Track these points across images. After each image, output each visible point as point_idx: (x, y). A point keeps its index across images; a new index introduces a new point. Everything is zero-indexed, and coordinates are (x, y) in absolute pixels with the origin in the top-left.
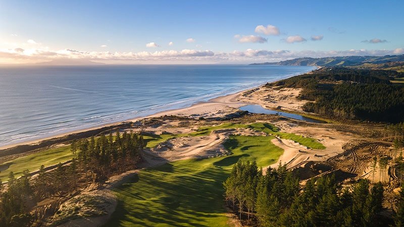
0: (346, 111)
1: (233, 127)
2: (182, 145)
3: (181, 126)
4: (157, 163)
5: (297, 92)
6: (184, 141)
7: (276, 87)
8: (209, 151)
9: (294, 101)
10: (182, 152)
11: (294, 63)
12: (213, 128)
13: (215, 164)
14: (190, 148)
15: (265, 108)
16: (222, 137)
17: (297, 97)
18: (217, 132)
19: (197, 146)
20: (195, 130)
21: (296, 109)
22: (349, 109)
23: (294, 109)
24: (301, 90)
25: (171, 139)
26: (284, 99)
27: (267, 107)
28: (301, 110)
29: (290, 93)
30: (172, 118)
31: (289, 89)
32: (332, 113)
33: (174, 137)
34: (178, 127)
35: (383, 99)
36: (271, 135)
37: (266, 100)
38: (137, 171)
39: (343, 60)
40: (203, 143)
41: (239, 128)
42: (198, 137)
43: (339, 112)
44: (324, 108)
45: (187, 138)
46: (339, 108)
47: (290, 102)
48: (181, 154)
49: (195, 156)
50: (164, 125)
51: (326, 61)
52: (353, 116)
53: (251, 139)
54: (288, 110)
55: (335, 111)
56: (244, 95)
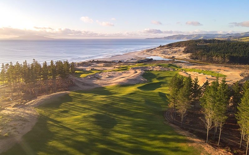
0: (222, 57)
1: (146, 66)
2: (108, 76)
3: (106, 66)
4: (86, 88)
5: (182, 49)
6: (109, 74)
7: (167, 47)
8: (131, 79)
9: (182, 54)
10: (108, 81)
11: (172, 38)
12: (131, 66)
13: (139, 88)
14: (115, 79)
15: (163, 57)
16: (139, 72)
17: (183, 52)
18: (133, 69)
19: (121, 77)
20: (117, 68)
21: (185, 58)
22: (224, 56)
23: (184, 57)
24: (185, 47)
25: (98, 73)
26: (175, 53)
27: (164, 57)
28: (188, 58)
29: (178, 49)
30: (98, 62)
31: (176, 48)
32: (212, 59)
33: (101, 72)
34: (104, 66)
35: (244, 50)
36: (176, 70)
37: (163, 53)
38: (68, 92)
39: (203, 36)
40: (124, 75)
41: (150, 66)
42: (120, 72)
43: (217, 58)
44: (206, 56)
45: (111, 73)
46: (217, 55)
47: (180, 54)
48: (108, 82)
49: (120, 83)
50: (92, 65)
51: (192, 37)
52: (228, 60)
53: (162, 73)
54: (180, 58)
55: (214, 58)
56: (147, 51)
